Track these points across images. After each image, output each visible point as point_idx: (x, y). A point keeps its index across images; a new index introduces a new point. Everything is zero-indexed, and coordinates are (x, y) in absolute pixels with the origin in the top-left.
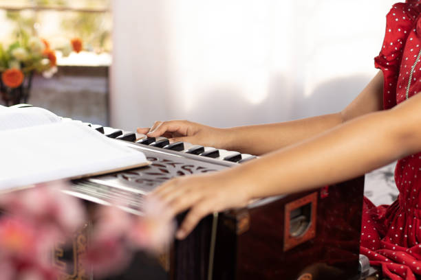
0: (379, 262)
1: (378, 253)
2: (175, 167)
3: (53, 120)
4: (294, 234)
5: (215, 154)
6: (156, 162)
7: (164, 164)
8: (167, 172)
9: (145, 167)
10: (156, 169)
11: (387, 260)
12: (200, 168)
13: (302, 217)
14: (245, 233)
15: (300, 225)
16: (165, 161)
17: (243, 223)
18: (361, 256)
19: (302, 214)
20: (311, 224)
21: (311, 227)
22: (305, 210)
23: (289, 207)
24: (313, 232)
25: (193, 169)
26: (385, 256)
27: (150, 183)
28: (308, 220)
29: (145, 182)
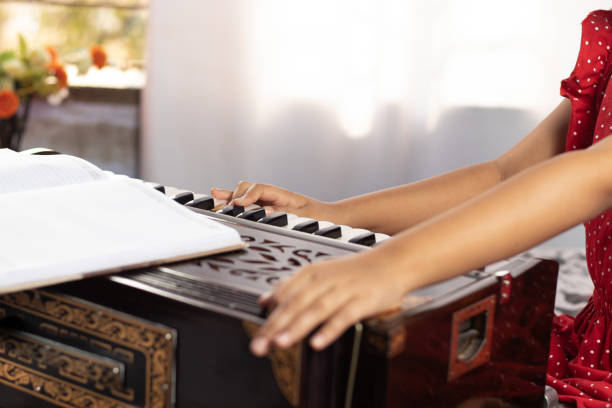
0: (571, 397)
1: (567, 383)
2: (282, 251)
3: (95, 176)
4: (461, 357)
5: (335, 233)
6: (253, 244)
7: (266, 246)
8: (272, 259)
9: (239, 252)
10: (256, 256)
11: (582, 394)
12: (320, 254)
13: (474, 332)
14: (398, 357)
15: (470, 343)
16: (266, 242)
17: (397, 342)
18: (547, 387)
19: (472, 328)
20: (485, 341)
21: (485, 346)
22: (477, 321)
23: (457, 317)
24: (487, 353)
25: (310, 256)
26: (578, 388)
27: (252, 275)
28: (481, 337)
29: (245, 274)
